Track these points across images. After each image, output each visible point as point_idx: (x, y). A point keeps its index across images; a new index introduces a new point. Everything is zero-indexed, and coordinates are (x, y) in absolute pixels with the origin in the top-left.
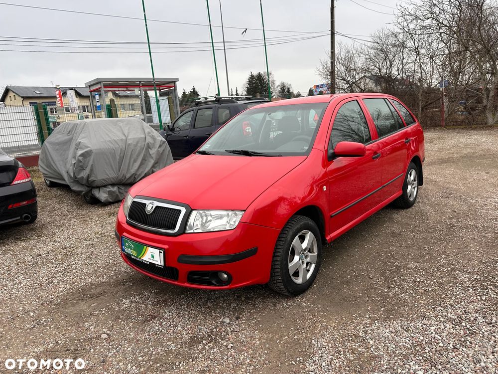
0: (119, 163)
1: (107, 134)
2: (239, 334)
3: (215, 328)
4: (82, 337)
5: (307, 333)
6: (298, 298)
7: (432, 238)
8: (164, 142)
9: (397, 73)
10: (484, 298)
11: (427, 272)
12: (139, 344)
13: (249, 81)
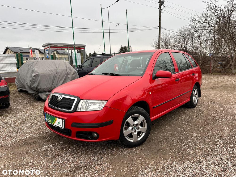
0: (53, 81)
1: (48, 67)
2: (102, 166)
3: (89, 162)
4: (19, 164)
5: (137, 167)
6: (134, 149)
7: (205, 122)
8: (76, 72)
9: (189, 47)
10: (231, 153)
11: (202, 138)
12: (48, 169)
13: (121, 50)
